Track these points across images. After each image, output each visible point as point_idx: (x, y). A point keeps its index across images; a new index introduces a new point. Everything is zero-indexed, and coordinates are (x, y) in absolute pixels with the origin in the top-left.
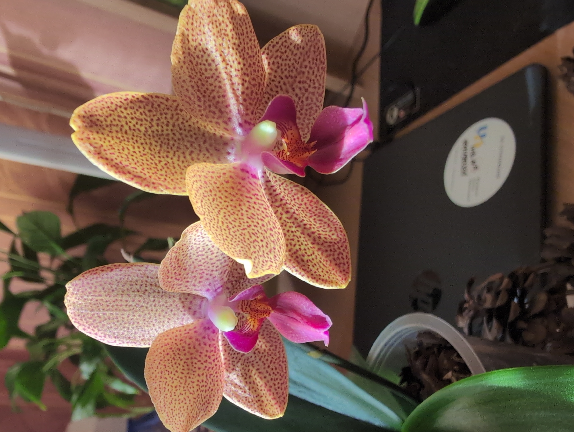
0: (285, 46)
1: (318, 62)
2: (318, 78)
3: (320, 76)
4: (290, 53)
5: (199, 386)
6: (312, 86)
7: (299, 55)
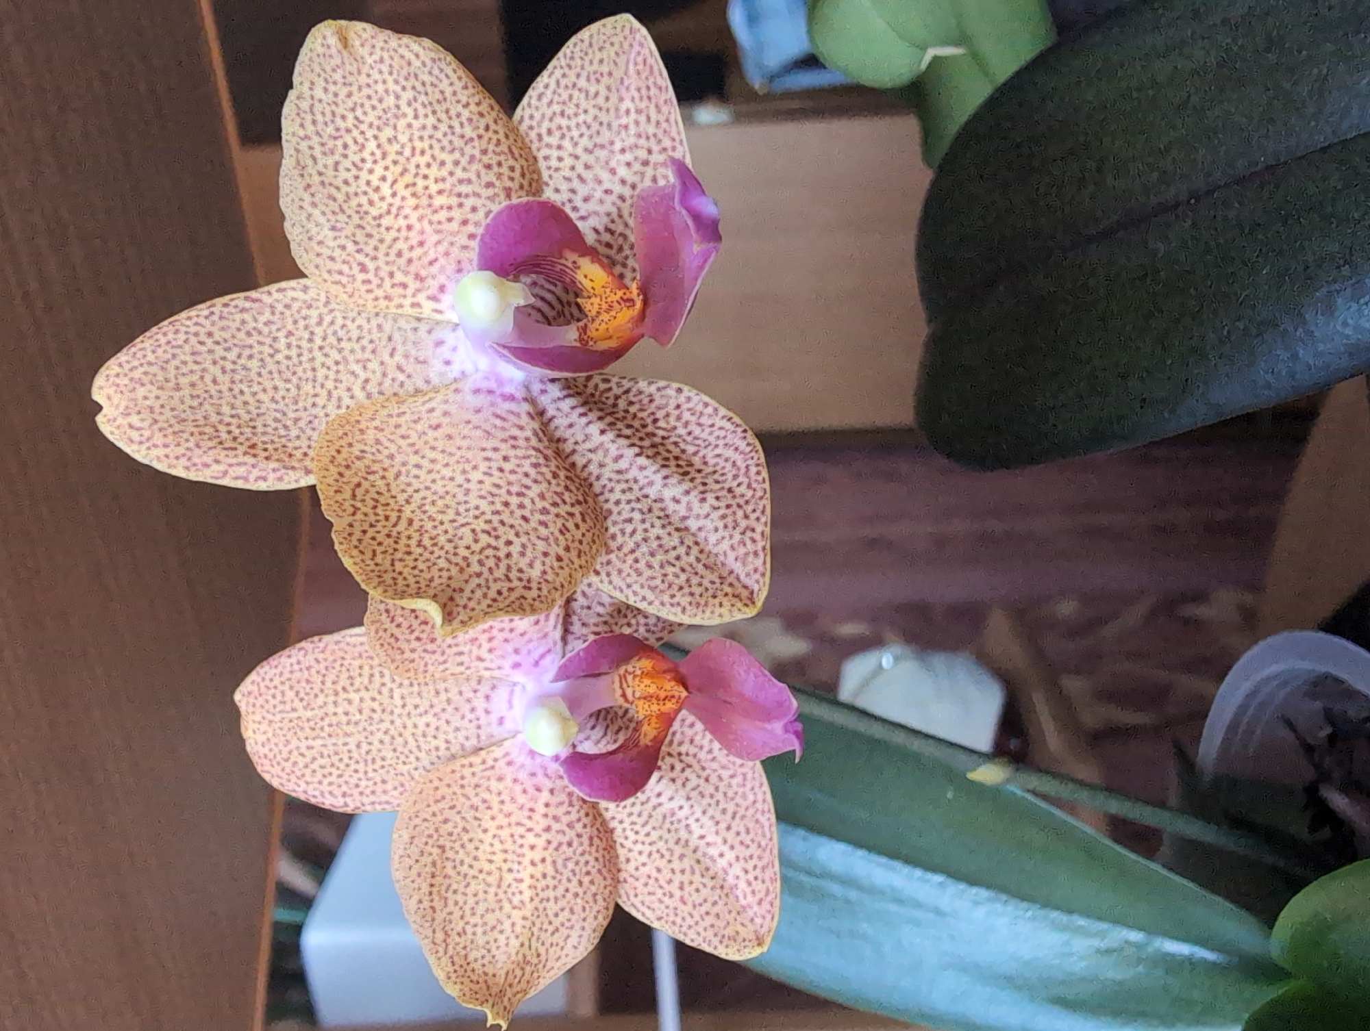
0: (567, 87)
1: (653, 91)
2: (664, 125)
3: (667, 120)
4: (583, 96)
5: (535, 888)
6: (655, 148)
7: (603, 92)
